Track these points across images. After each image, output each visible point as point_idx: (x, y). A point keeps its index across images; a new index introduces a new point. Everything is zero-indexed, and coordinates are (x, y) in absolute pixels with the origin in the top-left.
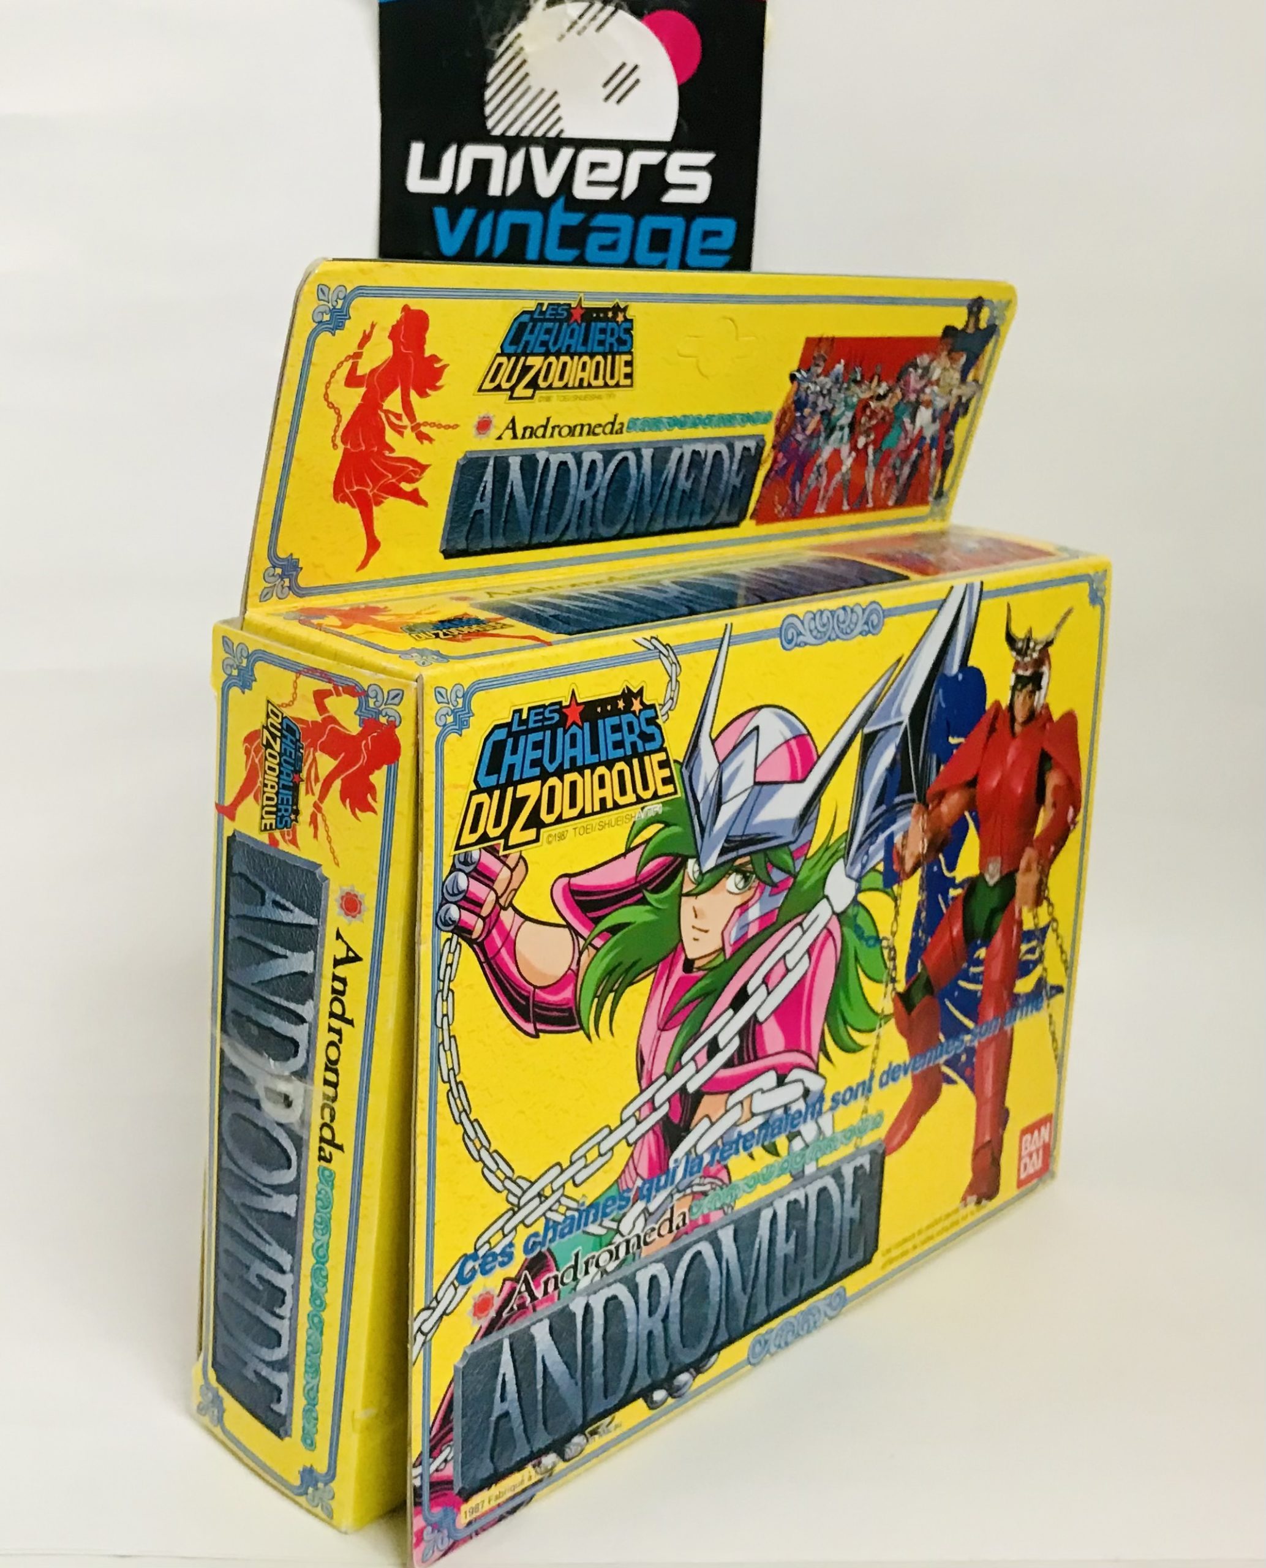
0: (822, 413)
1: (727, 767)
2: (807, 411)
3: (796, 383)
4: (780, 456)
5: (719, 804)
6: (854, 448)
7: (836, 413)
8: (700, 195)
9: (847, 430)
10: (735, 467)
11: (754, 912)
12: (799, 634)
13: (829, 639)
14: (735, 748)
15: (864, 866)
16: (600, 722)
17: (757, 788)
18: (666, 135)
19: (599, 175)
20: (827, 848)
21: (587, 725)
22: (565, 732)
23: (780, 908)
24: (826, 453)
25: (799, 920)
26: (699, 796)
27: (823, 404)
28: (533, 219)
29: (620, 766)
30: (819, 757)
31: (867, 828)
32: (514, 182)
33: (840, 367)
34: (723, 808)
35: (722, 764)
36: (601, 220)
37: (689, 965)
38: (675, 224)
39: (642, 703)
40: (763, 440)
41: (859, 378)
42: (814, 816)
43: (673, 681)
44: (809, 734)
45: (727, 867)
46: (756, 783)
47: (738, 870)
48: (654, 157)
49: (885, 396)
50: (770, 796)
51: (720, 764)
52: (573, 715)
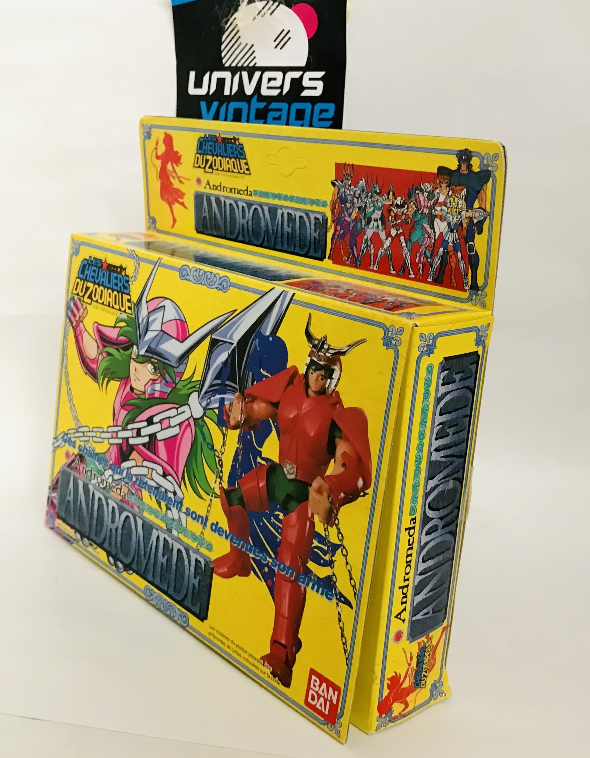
0: (360, 208)
1: (152, 315)
2: (348, 205)
3: (336, 187)
4: (339, 228)
5: (147, 330)
6: (388, 235)
7: (370, 210)
8: (318, 93)
9: (380, 222)
10: (313, 227)
11: (158, 387)
12: (188, 275)
13: (201, 283)
14: (155, 310)
15: (208, 404)
16: (112, 273)
17: (162, 333)
18: (303, 63)
19: (273, 84)
20: (190, 382)
21: (108, 272)
22: (102, 271)
23: (169, 394)
24: (369, 233)
25: (177, 406)
26: (140, 322)
27: (358, 203)
28: (243, 105)
29: (115, 293)
30: (190, 336)
31: (211, 386)
32: (235, 89)
33: (362, 183)
34: (149, 333)
35: (150, 313)
36: (274, 105)
37: (132, 389)
38: (308, 107)
39: (125, 273)
40: (325, 215)
41: (378, 191)
42: (185, 362)
43: (136, 270)
44: (186, 322)
45: (148, 359)
46: (162, 330)
47: (153, 363)
48: (297, 75)
49: (402, 206)
50: (167, 340)
51: (149, 313)
52: (105, 266)
